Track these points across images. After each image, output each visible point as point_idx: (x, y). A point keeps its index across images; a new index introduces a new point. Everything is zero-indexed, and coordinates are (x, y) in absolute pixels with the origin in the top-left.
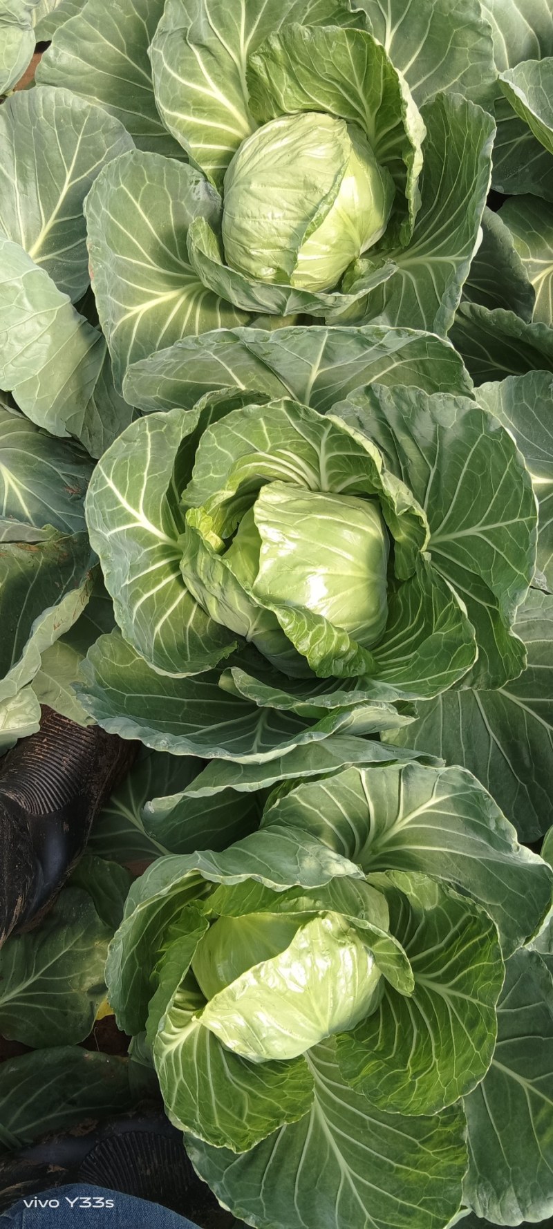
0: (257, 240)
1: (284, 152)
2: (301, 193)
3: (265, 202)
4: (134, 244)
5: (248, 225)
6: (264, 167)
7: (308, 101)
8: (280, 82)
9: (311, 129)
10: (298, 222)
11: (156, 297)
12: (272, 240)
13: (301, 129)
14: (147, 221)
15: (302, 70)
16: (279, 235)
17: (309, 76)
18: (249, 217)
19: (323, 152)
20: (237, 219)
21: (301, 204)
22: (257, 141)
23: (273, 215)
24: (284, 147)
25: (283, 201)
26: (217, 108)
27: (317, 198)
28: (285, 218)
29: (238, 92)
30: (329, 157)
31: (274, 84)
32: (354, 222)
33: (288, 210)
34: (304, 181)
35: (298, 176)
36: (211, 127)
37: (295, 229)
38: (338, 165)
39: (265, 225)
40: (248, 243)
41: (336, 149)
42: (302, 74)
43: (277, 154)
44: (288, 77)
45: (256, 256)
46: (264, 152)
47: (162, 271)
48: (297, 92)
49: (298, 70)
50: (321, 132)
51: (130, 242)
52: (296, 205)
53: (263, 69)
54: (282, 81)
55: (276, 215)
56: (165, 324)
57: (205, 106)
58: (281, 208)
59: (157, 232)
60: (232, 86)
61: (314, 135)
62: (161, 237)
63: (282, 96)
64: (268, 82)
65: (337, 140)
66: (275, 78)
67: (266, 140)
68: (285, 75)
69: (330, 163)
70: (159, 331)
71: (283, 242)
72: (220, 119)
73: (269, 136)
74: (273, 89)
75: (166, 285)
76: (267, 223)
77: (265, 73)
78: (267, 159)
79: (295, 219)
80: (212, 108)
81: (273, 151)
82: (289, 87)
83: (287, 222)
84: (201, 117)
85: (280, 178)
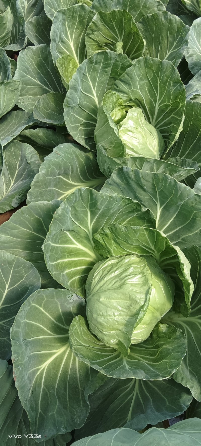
0: (106, 327)
1: (116, 280)
2: (128, 302)
3: (109, 307)
4: (41, 328)
5: (101, 320)
6: (107, 288)
7: (125, 252)
8: (111, 245)
9: (129, 265)
10: (128, 317)
11: (54, 353)
12: (115, 327)
13: (124, 266)
14: (47, 314)
15: (122, 241)
16: (118, 324)
17: (126, 243)
18: (101, 316)
19: (137, 280)
20: (95, 316)
21: (128, 308)
22: (101, 272)
23: (114, 314)
24: (116, 277)
25: (119, 307)
26: (79, 251)
27: (138, 307)
28: (120, 315)
29: (89, 243)
30: (141, 283)
31: (108, 245)
32: (157, 310)
33: (121, 311)
34: (129, 297)
35: (126, 294)
36: (76, 260)
37: (127, 321)
38: (146, 288)
39: (110, 320)
40: (102, 328)
41: (144, 278)
42: (121, 243)
43: (112, 281)
44: (114, 243)
45: (107, 334)
46: (106, 279)
47: (57, 336)
48: (119, 248)
49: (120, 241)
50: (135, 268)
51: (38, 327)
52: (126, 308)
53: (101, 239)
54: (111, 244)
55: (116, 314)
56: (59, 370)
57: (73, 252)
58: (119, 310)
59: (52, 318)
60: (86, 241)
61: (131, 270)
62: (55, 319)
63: (112, 250)
64: (104, 244)
65: (144, 272)
66: (108, 243)
67: (106, 272)
68: (113, 242)
69: (142, 286)
70: (57, 376)
71: (121, 327)
72: (81, 256)
73: (107, 269)
74: (107, 247)
75: (59, 344)
76: (111, 318)
77: (102, 241)
78: (108, 283)
79: (126, 316)
80: (77, 252)
81: (110, 279)
82: (115, 246)
83: (122, 317)
84: (71, 258)
85: (116, 295)
